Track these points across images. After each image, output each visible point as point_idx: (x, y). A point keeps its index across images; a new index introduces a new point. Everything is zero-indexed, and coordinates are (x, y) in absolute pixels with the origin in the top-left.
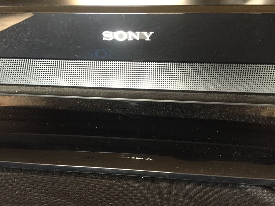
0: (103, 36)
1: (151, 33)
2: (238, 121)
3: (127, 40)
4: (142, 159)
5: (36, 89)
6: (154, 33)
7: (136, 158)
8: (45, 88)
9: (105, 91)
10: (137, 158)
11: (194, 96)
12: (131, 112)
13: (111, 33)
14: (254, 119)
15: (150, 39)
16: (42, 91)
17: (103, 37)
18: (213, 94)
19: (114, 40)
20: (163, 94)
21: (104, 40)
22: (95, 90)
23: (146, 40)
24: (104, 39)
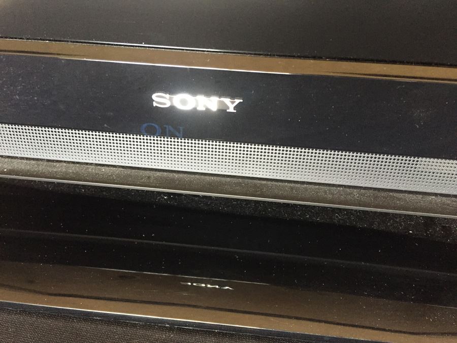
0: (153, 101)
1: (237, 101)
2: (375, 228)
3: (195, 109)
4: (217, 287)
5: (38, 165)
6: (242, 101)
7: (206, 286)
8: (55, 164)
9: (158, 174)
10: (209, 286)
11: (307, 190)
12: (202, 205)
13: (167, 96)
14: (401, 225)
15: (234, 109)
16: (50, 170)
17: (154, 103)
18: (339, 188)
19: (172, 108)
20: (255, 185)
21: (154, 106)
22: (141, 172)
23: (228, 111)
24: (155, 104)
